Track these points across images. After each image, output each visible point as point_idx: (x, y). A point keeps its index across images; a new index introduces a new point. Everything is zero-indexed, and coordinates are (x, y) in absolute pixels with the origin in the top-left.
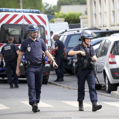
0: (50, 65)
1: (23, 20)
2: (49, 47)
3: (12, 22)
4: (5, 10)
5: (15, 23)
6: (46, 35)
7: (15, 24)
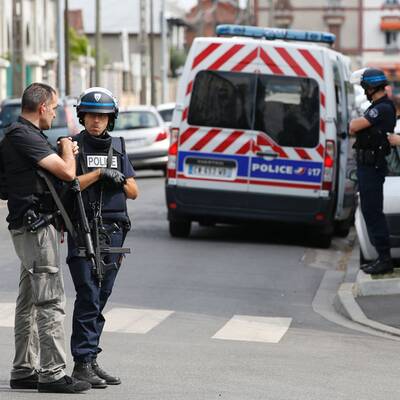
0: (330, 194)
1: (258, 60)
2: (327, 141)
3: (227, 67)
4: (235, 30)
5: (235, 68)
6: (321, 107)
7: (236, 71)
